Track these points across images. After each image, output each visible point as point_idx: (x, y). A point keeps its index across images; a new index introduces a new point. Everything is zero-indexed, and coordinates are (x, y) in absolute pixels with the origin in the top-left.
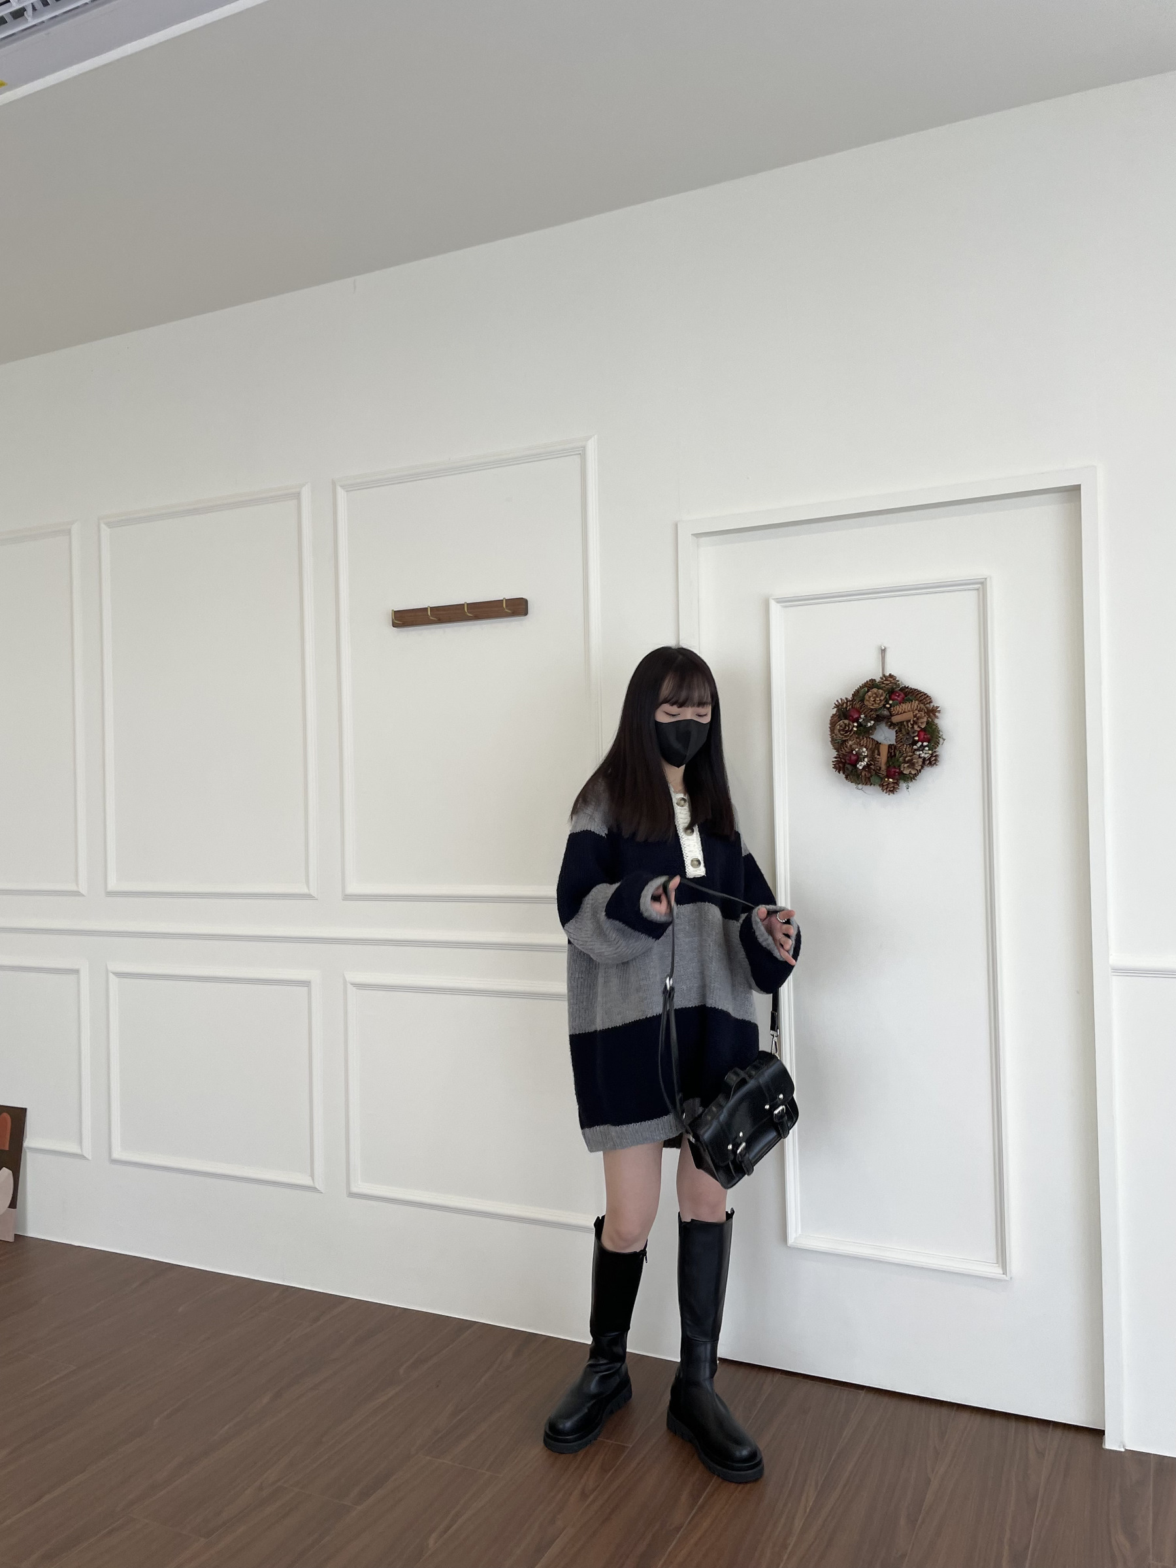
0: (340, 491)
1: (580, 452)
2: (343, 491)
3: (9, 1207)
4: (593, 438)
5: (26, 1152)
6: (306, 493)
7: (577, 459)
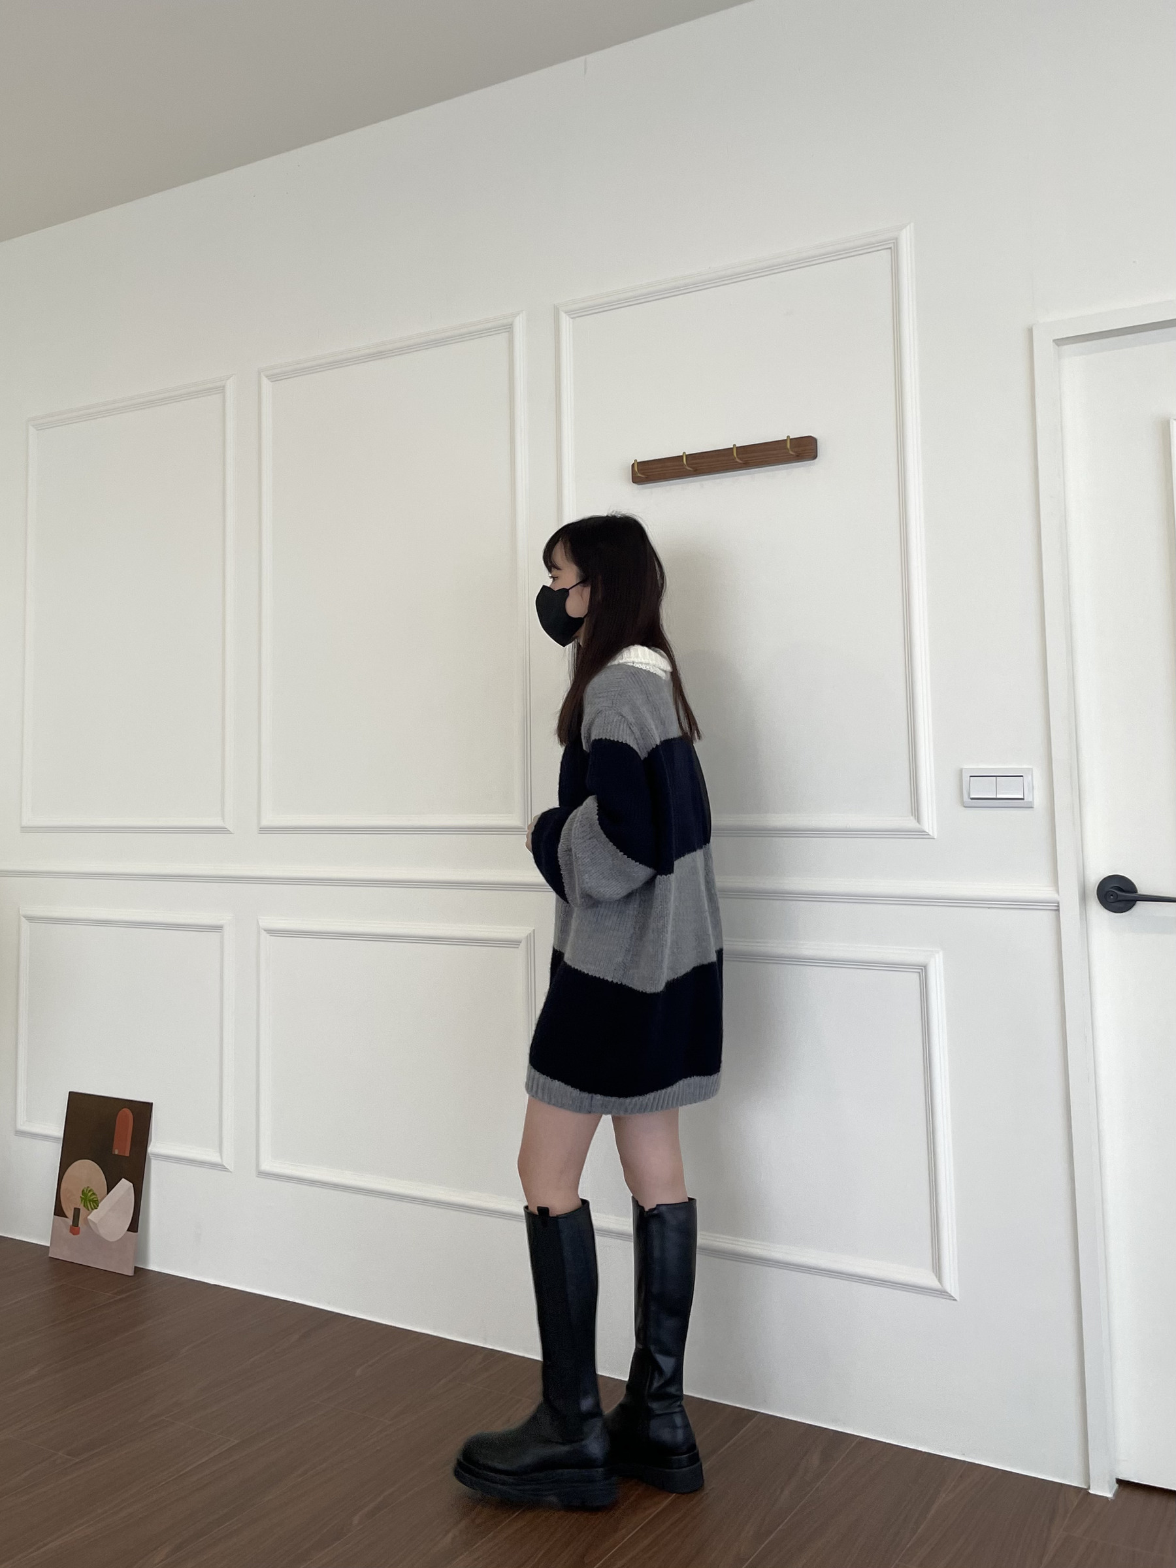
0: (565, 321)
1: (892, 245)
2: (568, 318)
3: (128, 1230)
4: (908, 227)
5: (150, 1159)
6: (519, 324)
7: (886, 254)
